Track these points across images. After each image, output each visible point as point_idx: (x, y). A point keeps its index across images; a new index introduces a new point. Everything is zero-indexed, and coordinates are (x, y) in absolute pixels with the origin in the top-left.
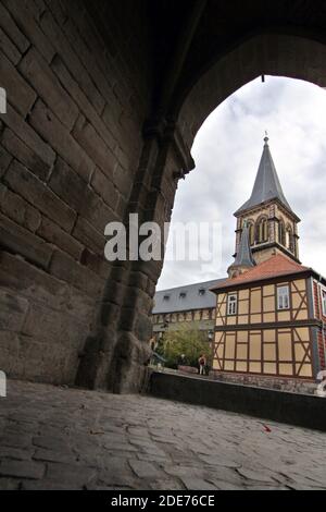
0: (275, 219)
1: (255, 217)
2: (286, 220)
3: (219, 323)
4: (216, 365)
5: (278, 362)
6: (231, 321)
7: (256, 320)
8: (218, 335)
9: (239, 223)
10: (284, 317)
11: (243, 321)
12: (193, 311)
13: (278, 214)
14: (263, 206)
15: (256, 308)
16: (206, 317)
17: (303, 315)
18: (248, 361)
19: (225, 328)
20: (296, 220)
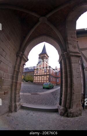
0: (45, 56)
1: (42, 56)
2: (47, 57)
3: (35, 75)
4: (34, 81)
5: (44, 81)
6: (37, 74)
7: (41, 74)
8: (35, 77)
9: (39, 57)
10: (45, 74)
11: (39, 74)
12: (30, 72)
13: (46, 56)
14: (43, 54)
15: (41, 72)
16: (33, 73)
17: (48, 74)
18: (39, 81)
19: (36, 76)
20: (48, 57)
